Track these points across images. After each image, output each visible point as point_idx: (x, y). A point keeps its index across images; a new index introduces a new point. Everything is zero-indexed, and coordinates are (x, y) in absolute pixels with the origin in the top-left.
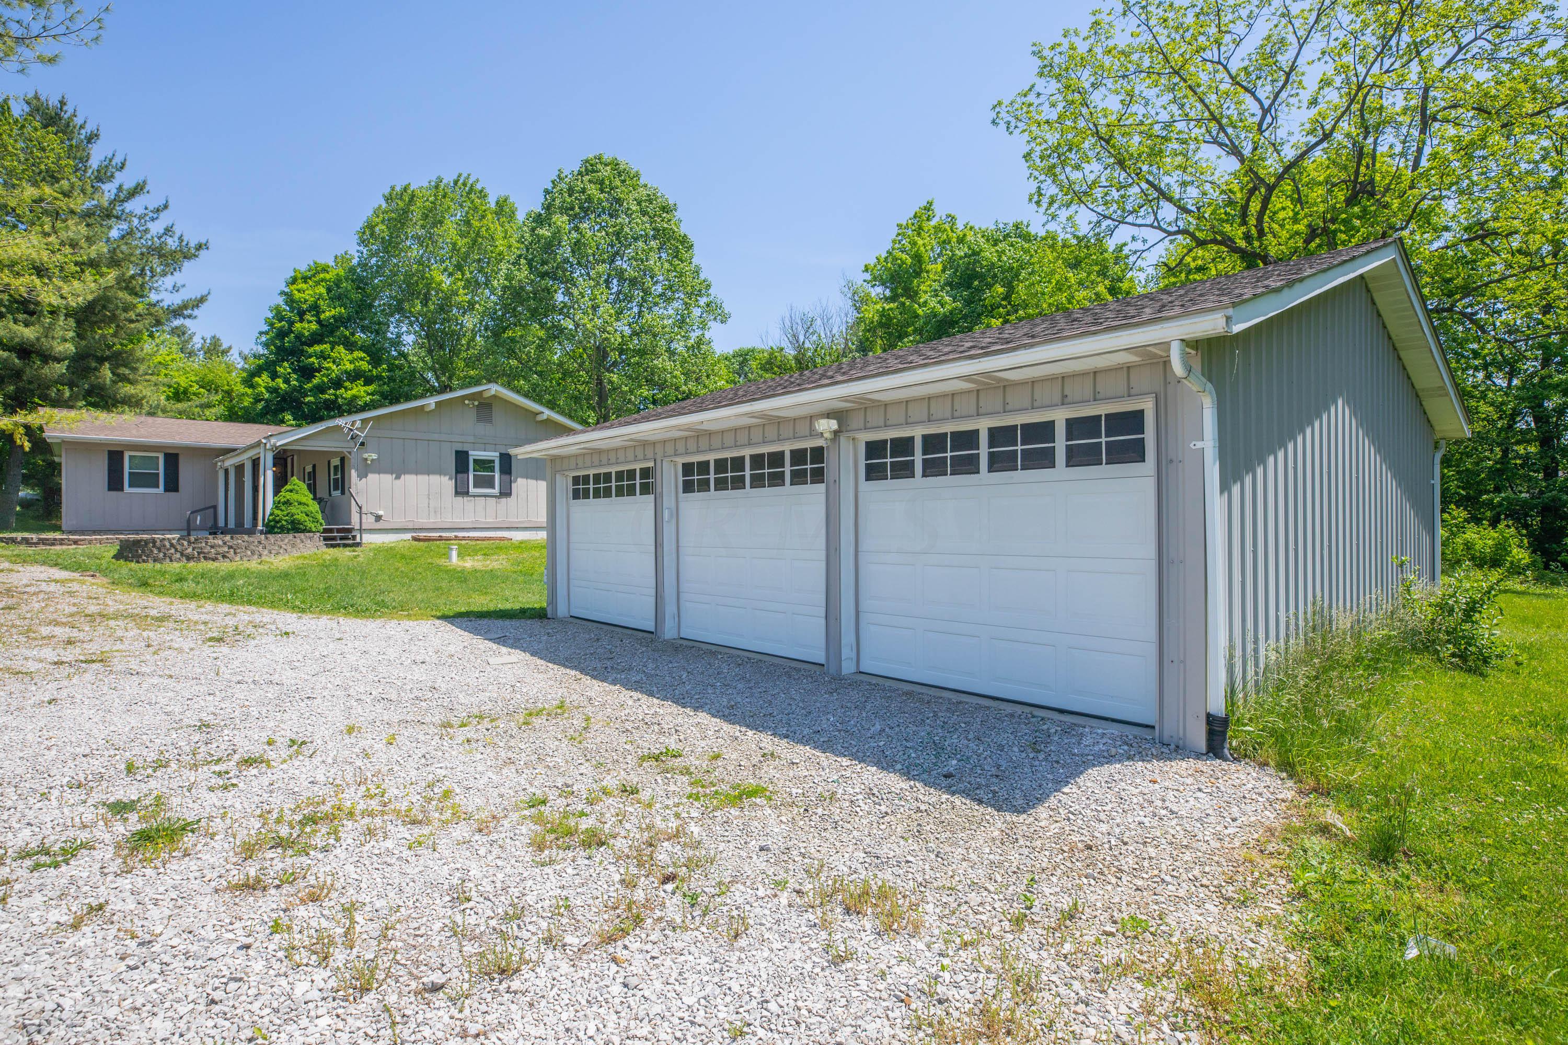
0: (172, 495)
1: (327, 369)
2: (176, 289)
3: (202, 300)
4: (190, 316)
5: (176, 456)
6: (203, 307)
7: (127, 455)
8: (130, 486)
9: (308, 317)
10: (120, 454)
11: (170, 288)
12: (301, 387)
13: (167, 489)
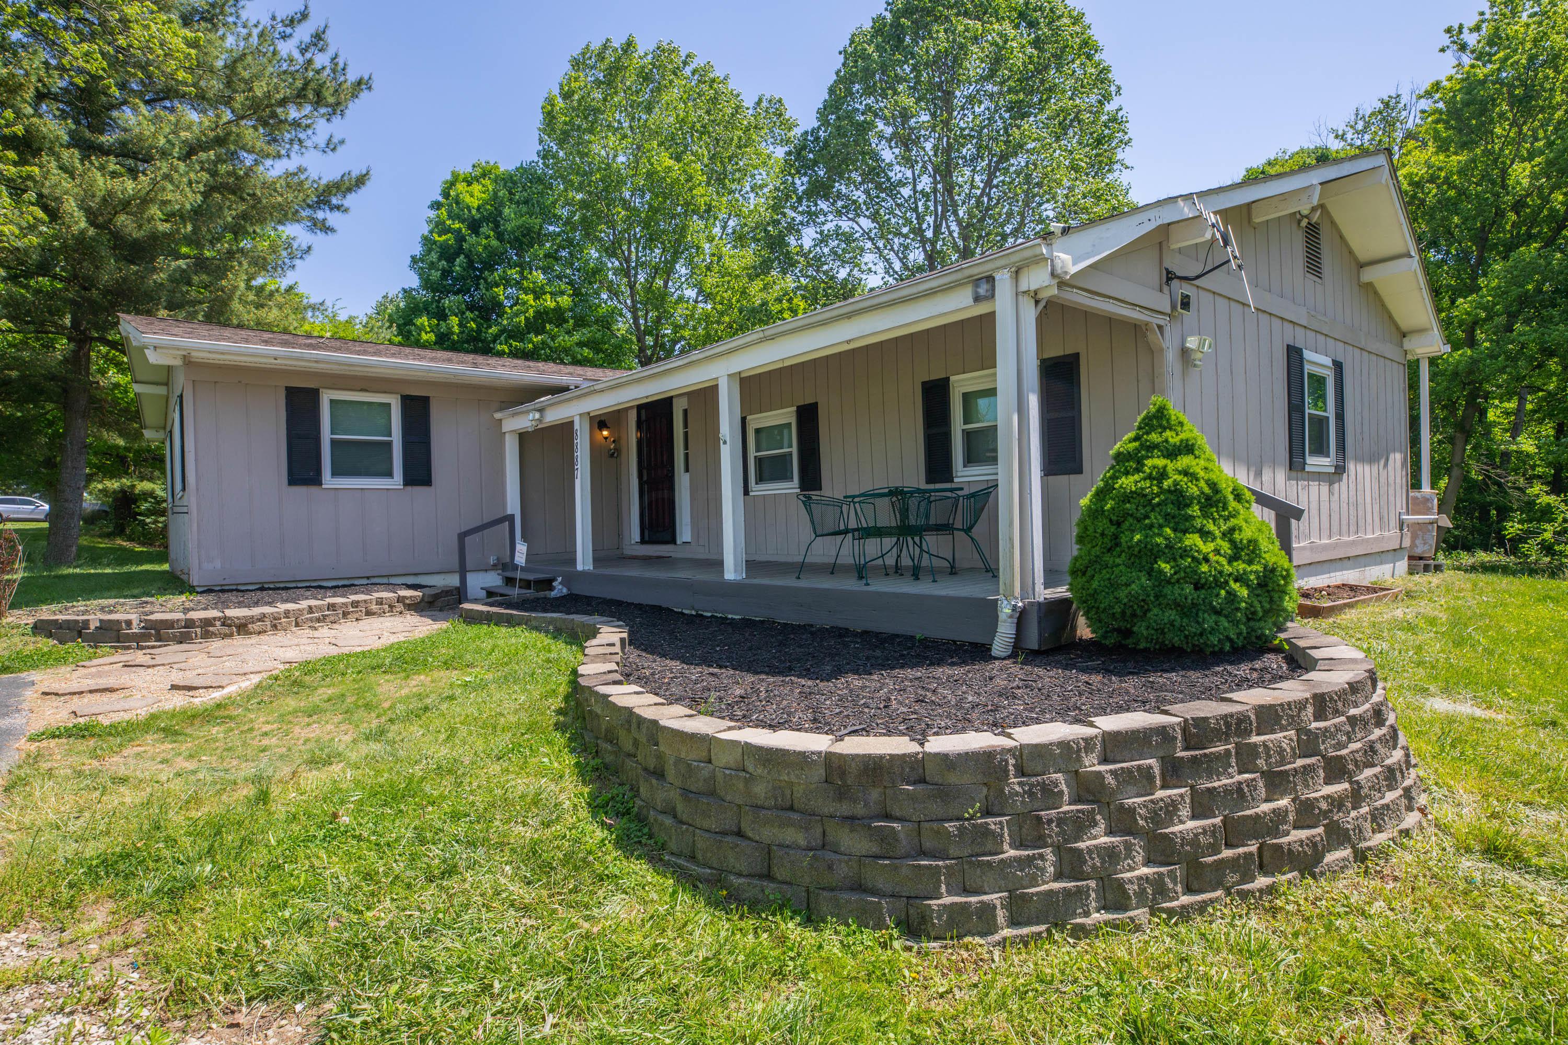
0: (419, 491)
1: (525, 303)
2: (331, 146)
3: (361, 181)
4: (338, 208)
5: (424, 402)
6: (363, 191)
7: (326, 397)
8: (335, 473)
9: (484, 229)
10: (313, 395)
11: (322, 144)
12: (479, 331)
13: (409, 481)
